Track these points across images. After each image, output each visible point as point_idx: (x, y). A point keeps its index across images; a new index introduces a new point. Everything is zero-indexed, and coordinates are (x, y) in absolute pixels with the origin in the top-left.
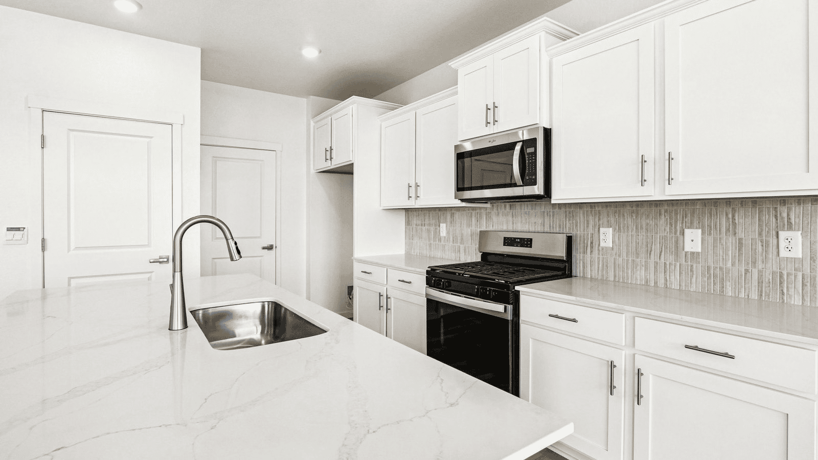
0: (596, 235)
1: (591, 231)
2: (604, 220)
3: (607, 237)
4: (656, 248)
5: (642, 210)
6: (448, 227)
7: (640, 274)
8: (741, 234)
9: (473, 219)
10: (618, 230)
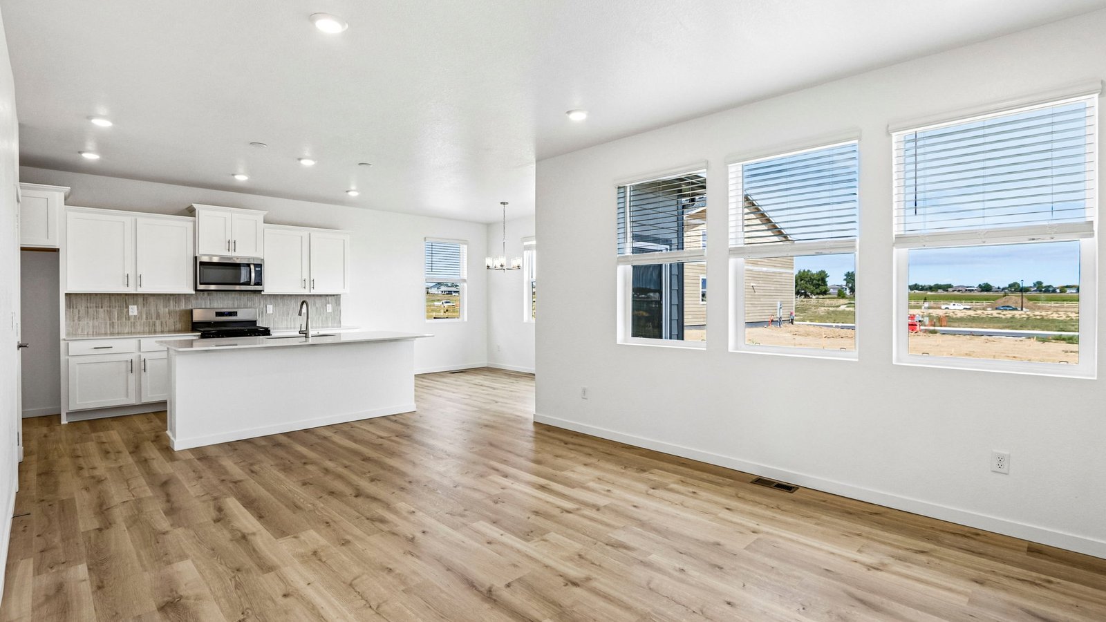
0: (264, 309)
1: (262, 306)
2: (268, 301)
3: (270, 308)
4: (291, 312)
5: (285, 298)
6: (140, 308)
7: (285, 323)
8: (317, 306)
9: (171, 302)
10: (275, 306)
